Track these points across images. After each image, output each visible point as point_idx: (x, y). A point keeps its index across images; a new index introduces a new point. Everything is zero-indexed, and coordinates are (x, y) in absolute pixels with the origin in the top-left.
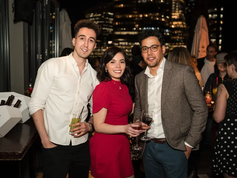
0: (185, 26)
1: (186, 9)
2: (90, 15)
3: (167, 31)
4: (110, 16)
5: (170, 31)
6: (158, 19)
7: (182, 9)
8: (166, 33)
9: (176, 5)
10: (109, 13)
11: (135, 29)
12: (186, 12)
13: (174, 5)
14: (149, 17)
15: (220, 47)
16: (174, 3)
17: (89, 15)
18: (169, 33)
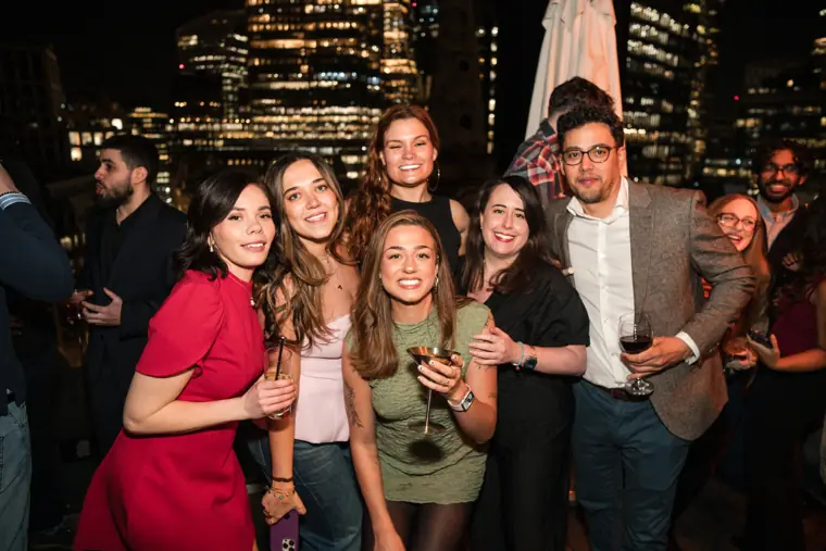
0: (414, 70)
1: (416, 30)
2: (188, 41)
3: (375, 79)
4: (240, 44)
5: (383, 82)
6: (352, 52)
7: (406, 31)
8: (373, 85)
9: (392, 20)
10: (238, 37)
11: (300, 75)
12: (415, 37)
13: (387, 21)
14: (332, 48)
15: (492, 116)
16: (388, 14)
17: (185, 38)
18: (379, 85)
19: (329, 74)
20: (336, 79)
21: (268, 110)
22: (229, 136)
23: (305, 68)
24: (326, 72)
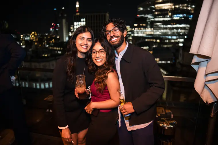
19: (177, 15)
20: (179, 17)
21: (158, 26)
22: (147, 33)
23: (170, 14)
24: (176, 14)
